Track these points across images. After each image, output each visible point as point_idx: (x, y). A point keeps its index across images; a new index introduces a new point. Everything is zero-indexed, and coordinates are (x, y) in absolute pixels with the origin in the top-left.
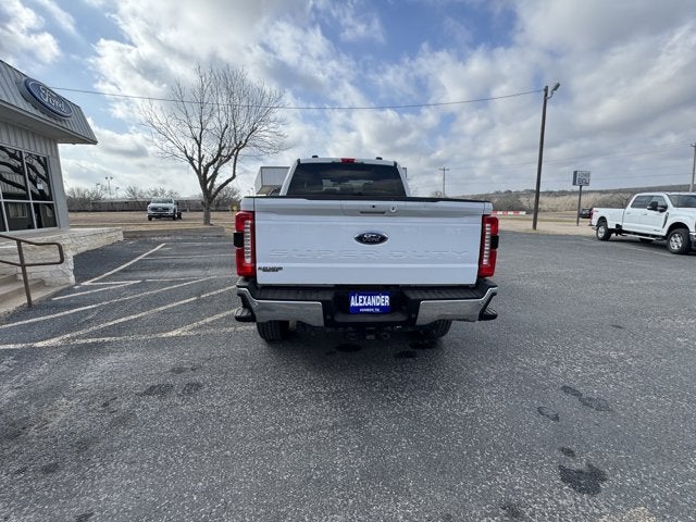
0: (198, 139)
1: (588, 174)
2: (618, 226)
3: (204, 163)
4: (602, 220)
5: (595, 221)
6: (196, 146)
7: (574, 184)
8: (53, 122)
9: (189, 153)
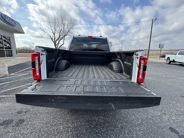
0: (54, 33)
1: (163, 45)
2: (173, 60)
3: (55, 40)
4: (169, 58)
5: (166, 58)
6: (54, 35)
7: (159, 48)
8: (10, 27)
9: (52, 37)
